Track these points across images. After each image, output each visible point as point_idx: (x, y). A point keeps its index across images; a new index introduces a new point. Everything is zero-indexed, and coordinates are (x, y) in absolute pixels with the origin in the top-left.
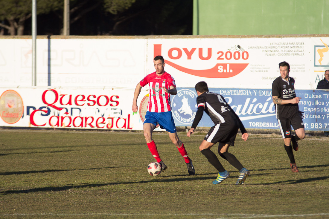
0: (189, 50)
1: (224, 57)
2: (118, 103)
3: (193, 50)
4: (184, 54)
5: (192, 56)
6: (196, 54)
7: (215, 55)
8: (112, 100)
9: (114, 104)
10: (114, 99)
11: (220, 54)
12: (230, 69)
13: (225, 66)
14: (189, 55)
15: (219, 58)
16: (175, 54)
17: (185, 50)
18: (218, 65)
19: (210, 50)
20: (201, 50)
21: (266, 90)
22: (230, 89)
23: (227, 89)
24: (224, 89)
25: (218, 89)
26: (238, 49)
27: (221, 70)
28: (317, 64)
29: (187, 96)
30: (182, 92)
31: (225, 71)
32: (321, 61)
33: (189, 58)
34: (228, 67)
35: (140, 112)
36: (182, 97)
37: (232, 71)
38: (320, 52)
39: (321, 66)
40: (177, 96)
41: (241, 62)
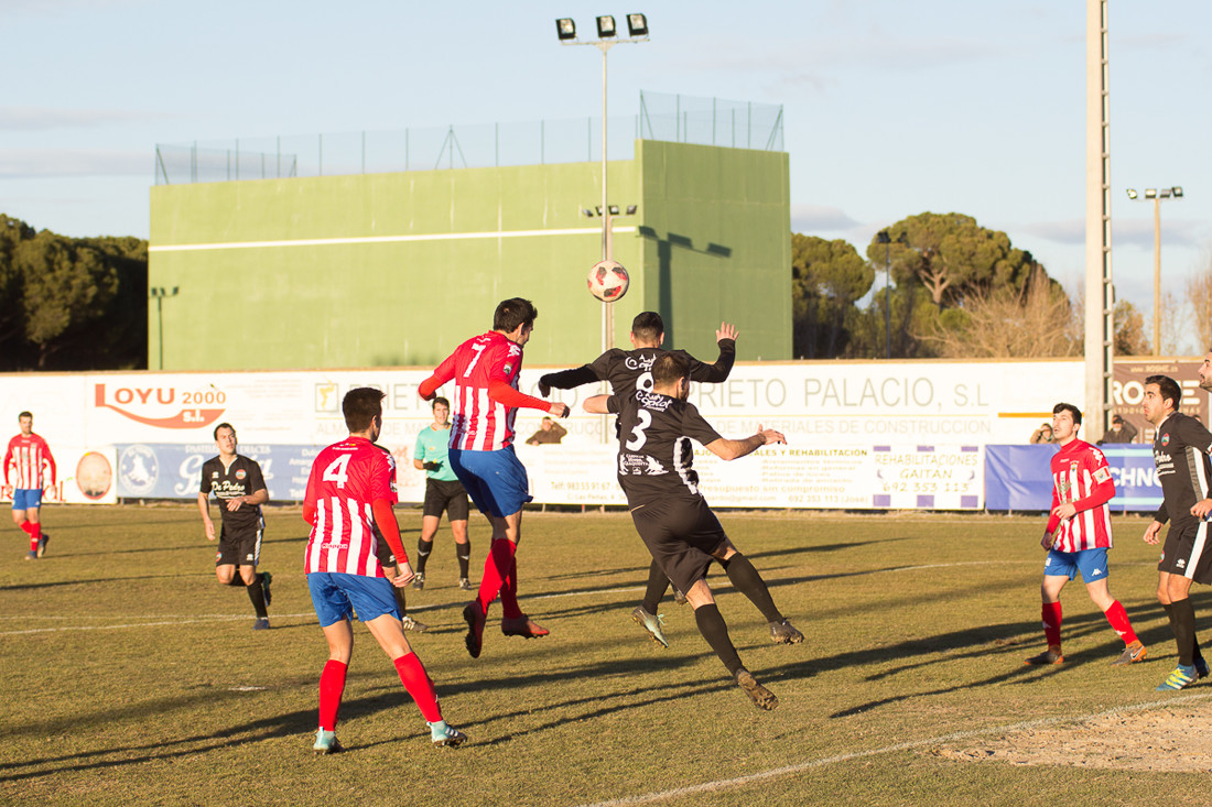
0: (144, 391)
1: (191, 399)
3: (149, 391)
4: (136, 395)
5: (148, 400)
6: (153, 395)
7: (179, 397)
11: (187, 396)
12: (201, 415)
13: (193, 413)
14: (144, 397)
15: (185, 402)
16: (124, 396)
17: (139, 391)
18: (183, 411)
19: (172, 391)
20: (159, 391)
21: (250, 445)
22: (201, 445)
23: (196, 445)
24: (192, 445)
25: (184, 445)
26: (211, 390)
27: (187, 418)
28: (320, 408)
29: (142, 455)
30: (134, 449)
31: (193, 420)
32: (324, 404)
33: (144, 401)
34: (198, 413)
35: (77, 477)
36: (133, 457)
37: (202, 419)
38: (323, 392)
39: (325, 411)
40: (127, 455)
41: (215, 406)
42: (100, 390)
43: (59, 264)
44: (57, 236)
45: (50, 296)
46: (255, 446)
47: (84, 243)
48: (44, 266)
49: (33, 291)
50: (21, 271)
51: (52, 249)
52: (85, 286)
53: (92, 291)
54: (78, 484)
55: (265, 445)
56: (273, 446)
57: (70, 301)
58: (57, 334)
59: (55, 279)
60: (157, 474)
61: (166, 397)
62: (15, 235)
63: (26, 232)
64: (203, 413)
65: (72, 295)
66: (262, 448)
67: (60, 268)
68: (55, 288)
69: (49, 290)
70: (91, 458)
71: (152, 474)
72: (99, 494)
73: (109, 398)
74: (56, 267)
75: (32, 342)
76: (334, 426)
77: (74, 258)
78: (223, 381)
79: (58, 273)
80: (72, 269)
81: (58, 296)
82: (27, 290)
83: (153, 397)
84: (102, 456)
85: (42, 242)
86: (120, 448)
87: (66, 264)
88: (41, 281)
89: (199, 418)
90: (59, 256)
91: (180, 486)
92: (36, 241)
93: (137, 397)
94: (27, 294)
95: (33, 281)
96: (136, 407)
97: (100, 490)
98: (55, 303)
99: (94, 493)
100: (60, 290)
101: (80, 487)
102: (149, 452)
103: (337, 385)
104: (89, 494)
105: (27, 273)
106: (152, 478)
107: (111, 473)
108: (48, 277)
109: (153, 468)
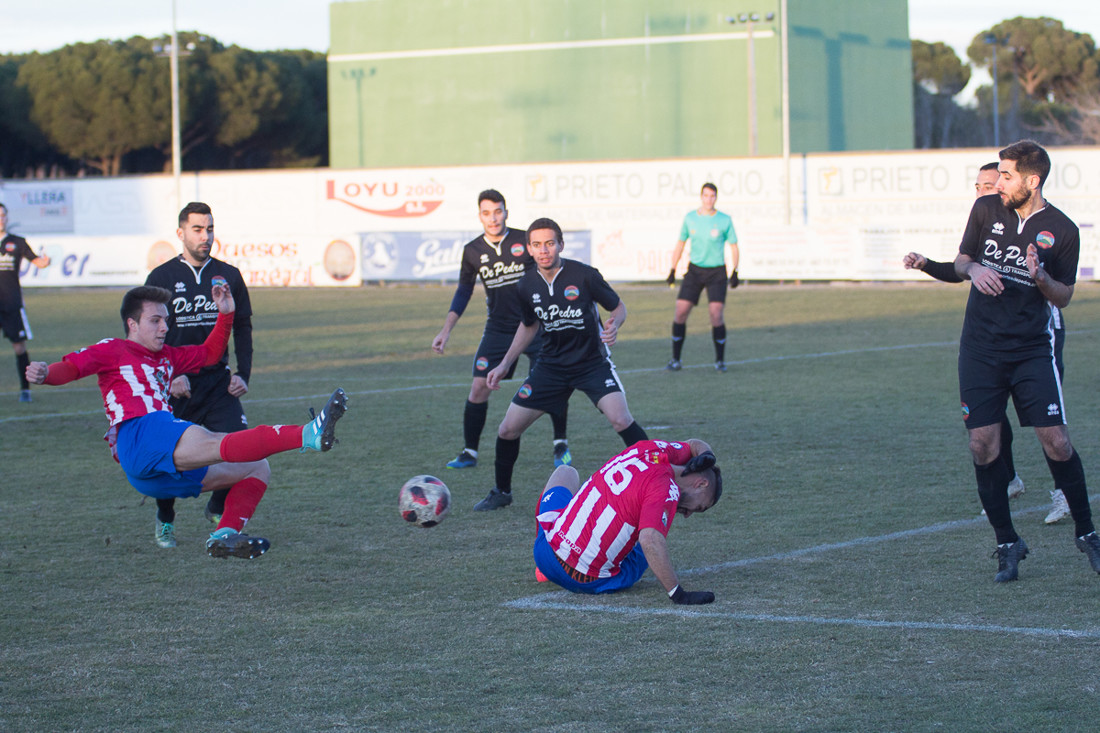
0: (370, 186)
1: (413, 192)
2: (295, 252)
3: (375, 186)
4: (363, 189)
5: (374, 193)
7: (402, 190)
8: (288, 250)
9: (292, 253)
10: (291, 248)
11: (409, 189)
12: (423, 206)
13: (415, 204)
14: (371, 190)
15: (409, 194)
16: (352, 190)
17: (366, 186)
18: (407, 203)
20: (384, 186)
22: (435, 232)
23: (430, 232)
25: (419, 233)
27: (410, 209)
28: (530, 197)
29: (382, 241)
30: (376, 237)
31: (415, 210)
32: (533, 194)
33: (371, 194)
34: (419, 204)
35: (325, 263)
36: (375, 243)
37: (424, 209)
38: (533, 183)
39: (534, 200)
40: (369, 242)
41: (434, 198)
42: (331, 185)
43: (248, 74)
44: (245, 49)
45: (240, 103)
47: (268, 55)
48: (234, 75)
49: (226, 97)
50: (213, 81)
51: (240, 61)
52: (270, 94)
53: (278, 97)
54: (326, 268)
57: (258, 107)
58: (246, 138)
59: (245, 88)
60: (397, 258)
61: (390, 189)
62: (208, 48)
63: (215, 46)
64: (425, 204)
65: (259, 103)
67: (249, 77)
68: (245, 94)
69: (239, 98)
70: (336, 246)
71: (392, 258)
72: (344, 277)
73: (339, 191)
74: (245, 76)
75: (223, 145)
77: (261, 68)
78: (440, 174)
79: (247, 82)
80: (259, 78)
81: (248, 102)
82: (220, 97)
83: (378, 190)
84: (346, 243)
86: (363, 236)
87: (254, 74)
88: (231, 89)
89: (421, 208)
90: (247, 66)
91: (417, 268)
92: (226, 54)
93: (364, 191)
94: (221, 101)
95: (224, 90)
96: (363, 199)
97: (345, 273)
98: (245, 109)
99: (340, 277)
100: (250, 97)
101: (328, 271)
102: (389, 239)
104: (336, 276)
105: (220, 83)
106: (392, 262)
107: (355, 258)
108: (238, 86)
109: (394, 253)
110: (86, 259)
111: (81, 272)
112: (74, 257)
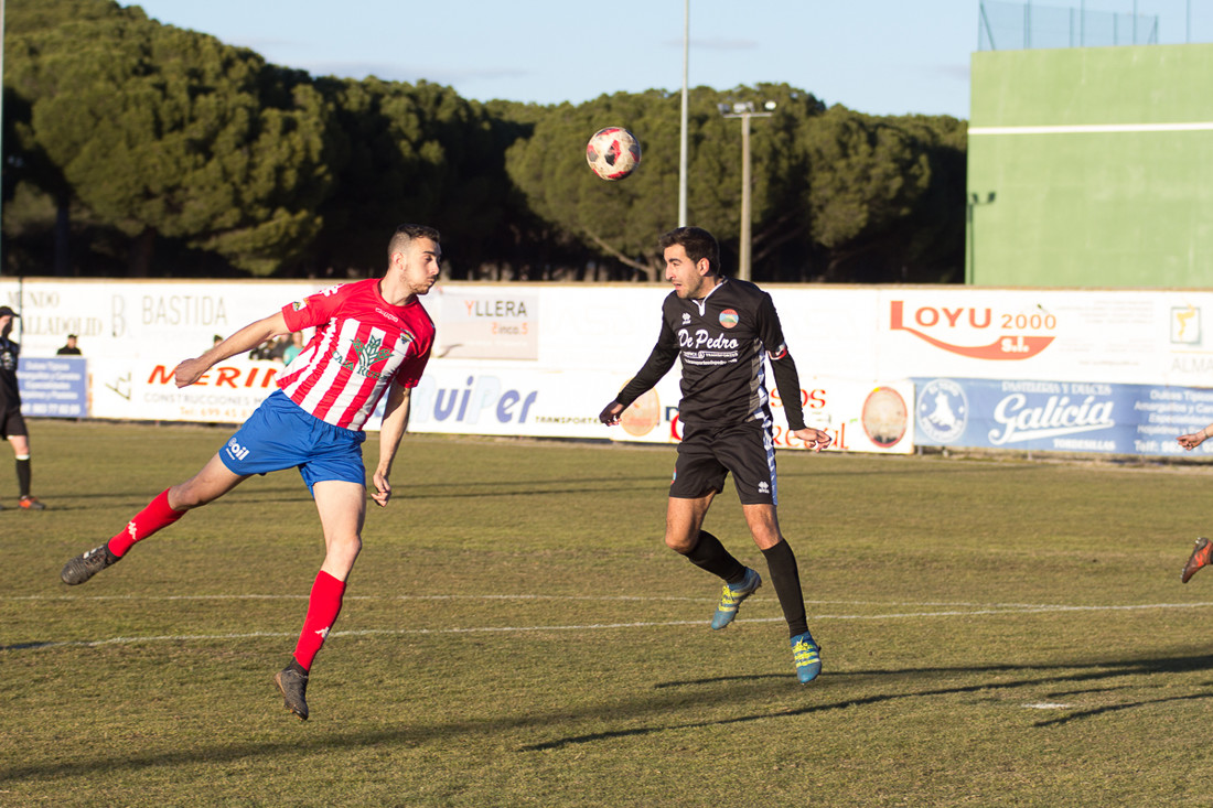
0: (952, 312)
1: (1013, 323)
2: (824, 403)
3: (959, 311)
4: (943, 316)
5: (958, 322)
6: (965, 316)
7: (996, 320)
8: (813, 398)
9: (819, 404)
10: (817, 395)
11: (1007, 318)
12: (1024, 345)
13: (1014, 340)
14: (953, 319)
15: (1005, 326)
16: (927, 317)
17: (946, 311)
18: (1003, 338)
19: (988, 312)
20: (972, 312)
21: (1085, 384)
22: (1022, 381)
23: (1015, 381)
24: (1010, 381)
25: (1000, 381)
26: (1038, 311)
27: (1007, 346)
28: (1176, 338)
29: (946, 392)
30: (937, 385)
31: (1015, 349)
32: (1181, 332)
33: (952, 324)
34: (1020, 341)
35: (863, 419)
36: (936, 395)
37: (1026, 349)
38: (1182, 318)
39: (1182, 342)
40: (927, 393)
41: (1043, 332)
42: (897, 308)
43: (855, 148)
44: (854, 112)
45: (843, 188)
46: (1091, 384)
47: (885, 123)
48: (836, 150)
49: (821, 182)
50: (806, 155)
51: (846, 129)
52: (888, 176)
53: (896, 183)
54: (865, 427)
55: (1104, 384)
56: (1114, 386)
57: (868, 196)
58: (851, 237)
59: (849, 167)
60: (966, 417)
61: (980, 319)
62: (799, 111)
63: (814, 106)
64: (1027, 340)
65: (870, 188)
66: (1100, 387)
67: (857, 153)
68: (850, 178)
69: (843, 181)
70: (881, 395)
71: (959, 417)
72: (891, 441)
73: (908, 319)
74: (851, 152)
75: (820, 245)
76: (1194, 361)
77: (873, 141)
78: (1053, 300)
79: (854, 159)
80: (871, 155)
81: (854, 188)
82: (814, 179)
83: (964, 318)
84: (895, 392)
85: (834, 120)
86: (919, 383)
87: (864, 148)
88: (832, 169)
89: (1022, 347)
90: (855, 137)
91: (995, 433)
92: (826, 118)
93: (943, 318)
94: (815, 184)
95: (821, 169)
96: (942, 331)
97: (892, 436)
98: (849, 197)
99: (884, 439)
100: (857, 180)
101: (867, 431)
102: (956, 389)
103: (1199, 309)
104: (878, 440)
105: (814, 158)
106: (959, 422)
107: (906, 415)
108: (841, 164)
109: (961, 410)
110: (532, 398)
111: (523, 419)
112: (514, 395)
